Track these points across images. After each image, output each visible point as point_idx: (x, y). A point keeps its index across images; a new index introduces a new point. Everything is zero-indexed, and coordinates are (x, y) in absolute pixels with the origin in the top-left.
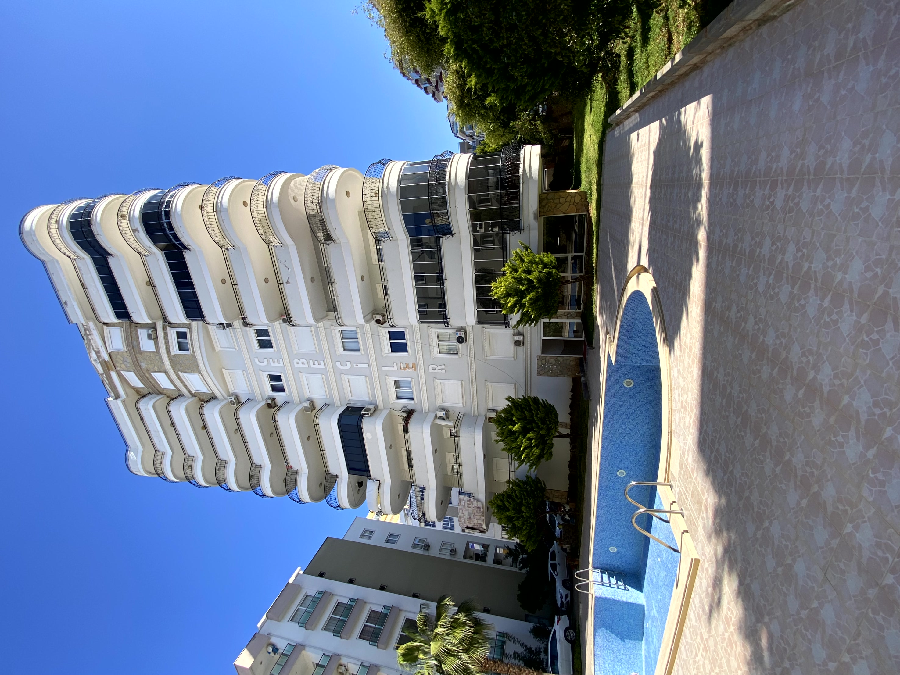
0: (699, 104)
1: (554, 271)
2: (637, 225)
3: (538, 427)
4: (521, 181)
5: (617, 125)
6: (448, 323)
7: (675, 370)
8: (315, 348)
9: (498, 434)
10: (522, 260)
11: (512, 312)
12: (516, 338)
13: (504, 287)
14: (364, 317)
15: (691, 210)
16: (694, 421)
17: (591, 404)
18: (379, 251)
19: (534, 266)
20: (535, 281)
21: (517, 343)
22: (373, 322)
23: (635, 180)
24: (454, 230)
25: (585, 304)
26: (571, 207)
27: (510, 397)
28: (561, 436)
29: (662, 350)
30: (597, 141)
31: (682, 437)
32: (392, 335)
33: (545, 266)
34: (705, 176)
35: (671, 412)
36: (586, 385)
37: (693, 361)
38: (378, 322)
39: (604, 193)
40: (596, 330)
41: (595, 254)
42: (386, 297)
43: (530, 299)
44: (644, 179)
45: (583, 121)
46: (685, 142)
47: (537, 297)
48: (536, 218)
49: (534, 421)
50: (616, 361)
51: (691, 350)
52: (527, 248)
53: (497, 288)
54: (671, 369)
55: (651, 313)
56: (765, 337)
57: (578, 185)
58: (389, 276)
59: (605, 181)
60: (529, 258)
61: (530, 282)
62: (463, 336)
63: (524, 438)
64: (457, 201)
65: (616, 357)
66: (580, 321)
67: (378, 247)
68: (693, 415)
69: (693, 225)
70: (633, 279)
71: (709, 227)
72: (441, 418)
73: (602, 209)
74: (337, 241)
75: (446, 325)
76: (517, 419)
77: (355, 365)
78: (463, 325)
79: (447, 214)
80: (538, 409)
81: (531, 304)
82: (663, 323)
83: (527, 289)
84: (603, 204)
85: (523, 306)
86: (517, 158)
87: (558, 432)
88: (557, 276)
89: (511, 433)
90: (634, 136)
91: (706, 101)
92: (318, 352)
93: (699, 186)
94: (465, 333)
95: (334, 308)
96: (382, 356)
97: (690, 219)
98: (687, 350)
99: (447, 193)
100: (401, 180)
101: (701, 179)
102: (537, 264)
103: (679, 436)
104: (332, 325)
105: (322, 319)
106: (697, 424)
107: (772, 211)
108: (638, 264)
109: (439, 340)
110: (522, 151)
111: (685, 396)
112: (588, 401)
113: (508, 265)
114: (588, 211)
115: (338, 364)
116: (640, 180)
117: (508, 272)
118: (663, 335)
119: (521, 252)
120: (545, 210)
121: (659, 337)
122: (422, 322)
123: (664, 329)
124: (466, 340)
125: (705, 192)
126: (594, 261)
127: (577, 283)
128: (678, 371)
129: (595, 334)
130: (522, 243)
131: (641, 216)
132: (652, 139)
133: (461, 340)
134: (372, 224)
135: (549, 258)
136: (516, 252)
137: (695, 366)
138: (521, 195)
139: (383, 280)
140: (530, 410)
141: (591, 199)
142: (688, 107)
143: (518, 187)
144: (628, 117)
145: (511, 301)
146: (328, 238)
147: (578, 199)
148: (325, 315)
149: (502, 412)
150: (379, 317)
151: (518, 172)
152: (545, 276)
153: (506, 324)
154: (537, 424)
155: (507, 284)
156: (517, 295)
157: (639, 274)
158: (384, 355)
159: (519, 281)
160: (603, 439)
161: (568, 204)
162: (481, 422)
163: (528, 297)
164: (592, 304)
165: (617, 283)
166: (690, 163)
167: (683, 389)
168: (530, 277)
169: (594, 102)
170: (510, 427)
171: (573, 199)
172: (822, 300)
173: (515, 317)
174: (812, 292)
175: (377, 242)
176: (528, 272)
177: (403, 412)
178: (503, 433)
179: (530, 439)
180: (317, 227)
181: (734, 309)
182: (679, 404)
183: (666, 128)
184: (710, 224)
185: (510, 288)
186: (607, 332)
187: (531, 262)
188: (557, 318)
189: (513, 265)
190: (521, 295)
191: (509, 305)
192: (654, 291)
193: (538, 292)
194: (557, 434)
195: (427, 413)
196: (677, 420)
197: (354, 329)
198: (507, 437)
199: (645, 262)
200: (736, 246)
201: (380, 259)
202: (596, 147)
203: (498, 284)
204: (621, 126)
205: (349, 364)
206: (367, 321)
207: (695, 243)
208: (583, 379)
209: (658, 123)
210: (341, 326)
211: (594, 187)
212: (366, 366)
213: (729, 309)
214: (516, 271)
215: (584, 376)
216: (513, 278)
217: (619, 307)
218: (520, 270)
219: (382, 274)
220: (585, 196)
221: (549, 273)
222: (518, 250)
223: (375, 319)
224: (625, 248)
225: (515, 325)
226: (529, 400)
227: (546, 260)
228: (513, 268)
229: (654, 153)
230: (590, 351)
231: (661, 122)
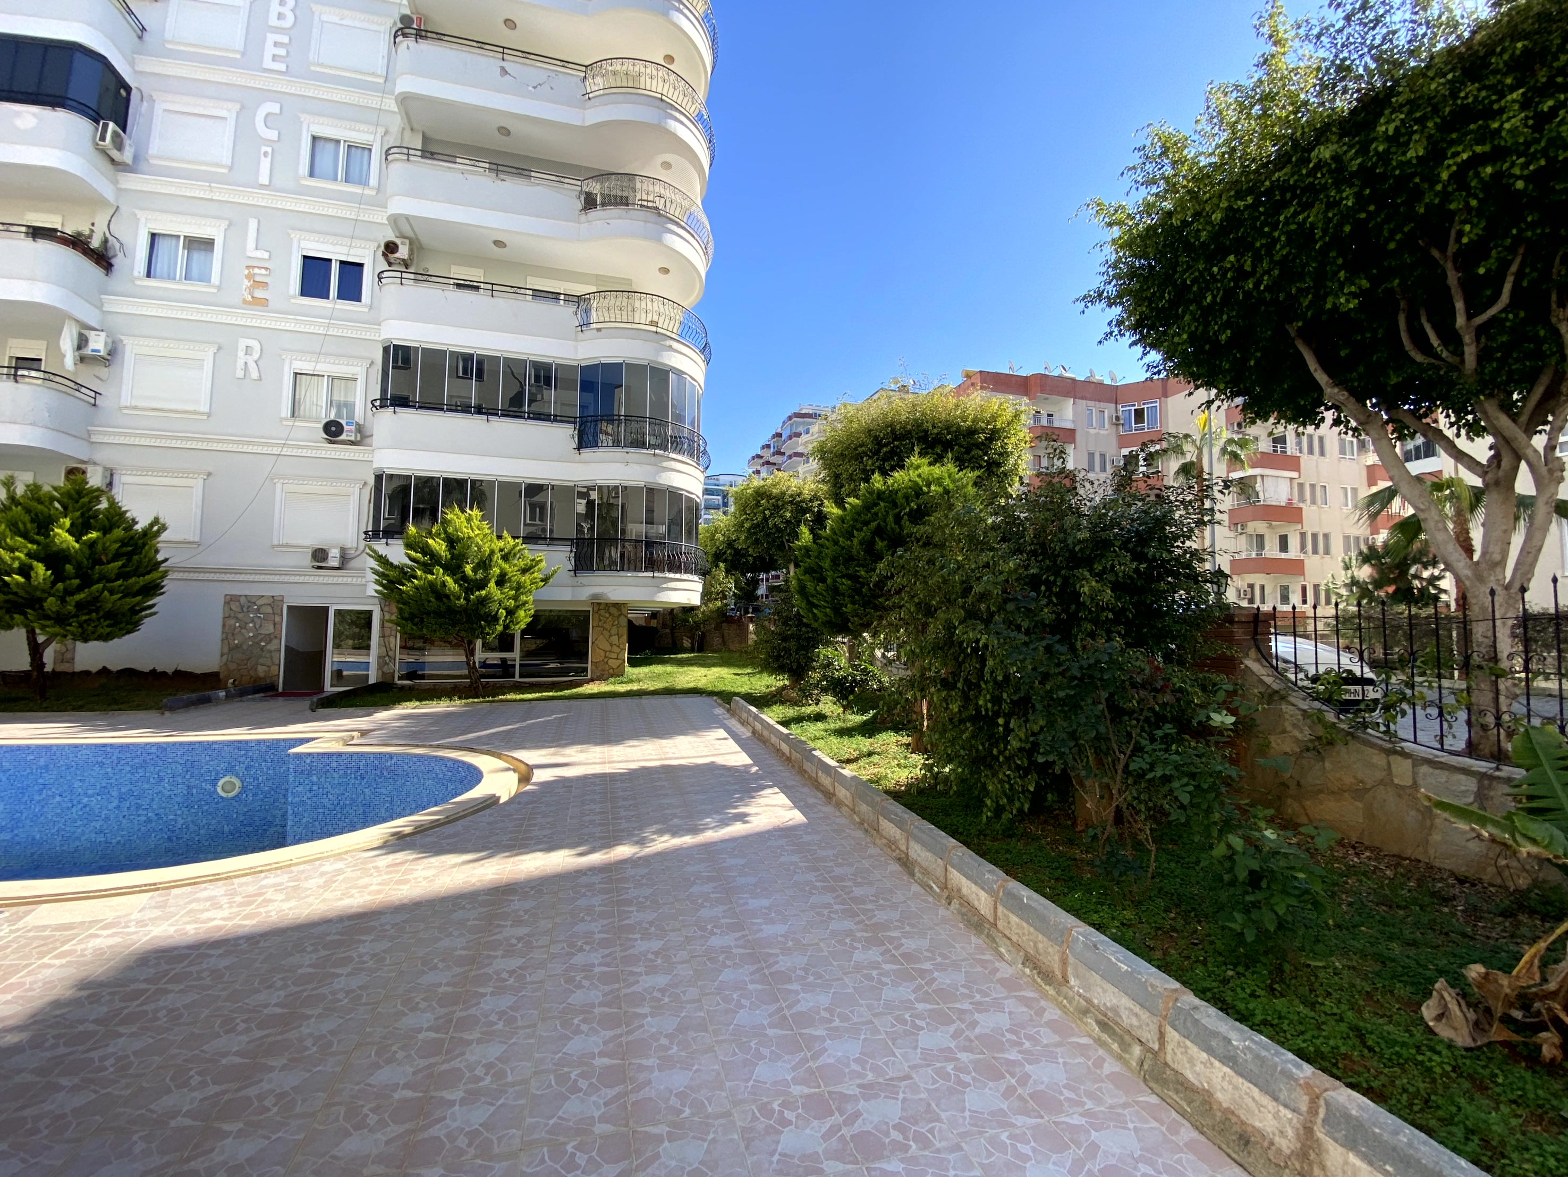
0: (791, 809)
1: (500, 628)
2: (598, 755)
3: (68, 592)
4: (656, 574)
5: (728, 711)
6: (381, 407)
7: (340, 865)
8: (322, 65)
9: (34, 489)
10: (524, 571)
11: (409, 546)
12: (334, 553)
13: (472, 534)
14: (407, 218)
15: (655, 827)
16: (219, 928)
17: (153, 715)
18: (555, 296)
19: (513, 592)
20: (483, 593)
21: (320, 555)
22: (391, 236)
23: (664, 742)
24: (587, 453)
25: (411, 688)
26: (602, 653)
27: (164, 528)
28: (36, 650)
29: (376, 833)
30: (700, 685)
31: (158, 913)
32: (352, 271)
33: (510, 612)
34: (709, 835)
35: (216, 878)
36: (205, 701)
37: (379, 892)
38: (390, 248)
39: (629, 701)
40: (359, 711)
41: (522, 696)
42: (452, 281)
43: (444, 584)
44: (670, 755)
45: (721, 666)
46: (741, 799)
47: (447, 597)
48: (595, 596)
49: (86, 582)
50: (299, 756)
51: (400, 882)
52: (545, 580)
53: (469, 520)
54: (339, 856)
55: (444, 800)
56: (492, 994)
57: (633, 663)
58: (503, 304)
59: (645, 701)
60: (528, 582)
61: (482, 584)
62: (343, 437)
63: (29, 555)
64: (636, 467)
65: (309, 754)
66: (372, 680)
67: (562, 297)
68: (237, 921)
69: (634, 835)
70: (500, 764)
71: (639, 858)
72: (82, 341)
73: (602, 701)
74: (583, 218)
75: (378, 403)
76: (92, 544)
77: (269, 150)
78: (376, 440)
79: (617, 444)
80: (127, 594)
81: (432, 585)
82: (435, 825)
83: (465, 578)
84: (610, 701)
85: (427, 568)
86: (687, 571)
87: (47, 643)
88: (488, 634)
89: (44, 524)
90: (722, 733)
91: (797, 817)
92: (313, 68)
93: (694, 831)
94: (352, 443)
95: (432, 154)
96: (294, 229)
97: (641, 828)
98: (397, 876)
99: (652, 452)
100: (679, 373)
101: (703, 830)
102: (515, 598)
103: (162, 906)
104: (386, 132)
105: (407, 114)
106: (217, 935)
107: (702, 937)
108: (531, 768)
109: (333, 378)
110: (696, 578)
111: (281, 896)
112: (160, 708)
113: (515, 546)
114: (592, 680)
115: (274, 108)
116: (667, 750)
117: (501, 544)
118: (408, 830)
119: (539, 570)
120: (602, 612)
121: (403, 824)
122: (386, 350)
123: (420, 830)
124: (331, 442)
125: (687, 840)
126: (509, 697)
127: (466, 672)
128: (339, 872)
129: (350, 710)
130: (555, 572)
131: (616, 759)
132: (727, 757)
133: (333, 430)
134: (611, 300)
135: (524, 618)
136: (541, 561)
137: (368, 898)
138: (635, 574)
139: (495, 287)
140: (122, 575)
141: (614, 683)
142: (782, 796)
143: (646, 570)
144: (743, 723)
145: (439, 546)
146: (590, 203)
147: (613, 663)
148: (415, 126)
149: (113, 503)
150: (403, 252)
151: (670, 571)
152: (490, 612)
153: (374, 534)
154: (80, 589)
155: (478, 539)
156: (452, 558)
157: (515, 771)
158: (295, 235)
159: (484, 564)
160: (48, 748)
161: (608, 648)
162: (74, 450)
163: (448, 579)
164: (420, 700)
165: (479, 738)
166: (718, 812)
167: (295, 888)
168: (492, 584)
169: (747, 678)
170: (67, 522)
171: (614, 656)
172: (602, 1054)
173: (396, 552)
174: (609, 1034)
175: (575, 299)
176: (501, 581)
177: (106, 241)
178: (39, 501)
179: (25, 571)
180: (614, 187)
181: (522, 931)
182: (251, 889)
183: (748, 772)
184: (647, 859)
185: (469, 547)
186: (364, 733)
187: (519, 587)
188: (383, 636)
189: (515, 555)
190: (454, 567)
191: (430, 541)
192: (491, 802)
193: (459, 599)
194: (41, 639)
195: (100, 306)
196: (205, 894)
197: (373, 181)
198: (28, 511)
199: (540, 776)
200: (629, 903)
201: (538, 294)
202: (691, 685)
203: (476, 522)
204: (727, 716)
205: (273, 135)
206: (394, 220)
207: (609, 842)
208: (222, 694)
209: (749, 761)
210: (387, 153)
211: (635, 687)
212: (264, 179)
213: (518, 922)
214: (505, 558)
215: (229, 697)
216: (492, 552)
217: (431, 746)
218: (507, 566)
219: (508, 289)
220: (618, 673)
221: (495, 618)
222: (543, 565)
223: (398, 241)
224: (553, 742)
225: (374, 551)
226: (154, 575)
227: (521, 613)
228: (509, 553)
229: (713, 763)
230: (306, 703)
231: (751, 765)
